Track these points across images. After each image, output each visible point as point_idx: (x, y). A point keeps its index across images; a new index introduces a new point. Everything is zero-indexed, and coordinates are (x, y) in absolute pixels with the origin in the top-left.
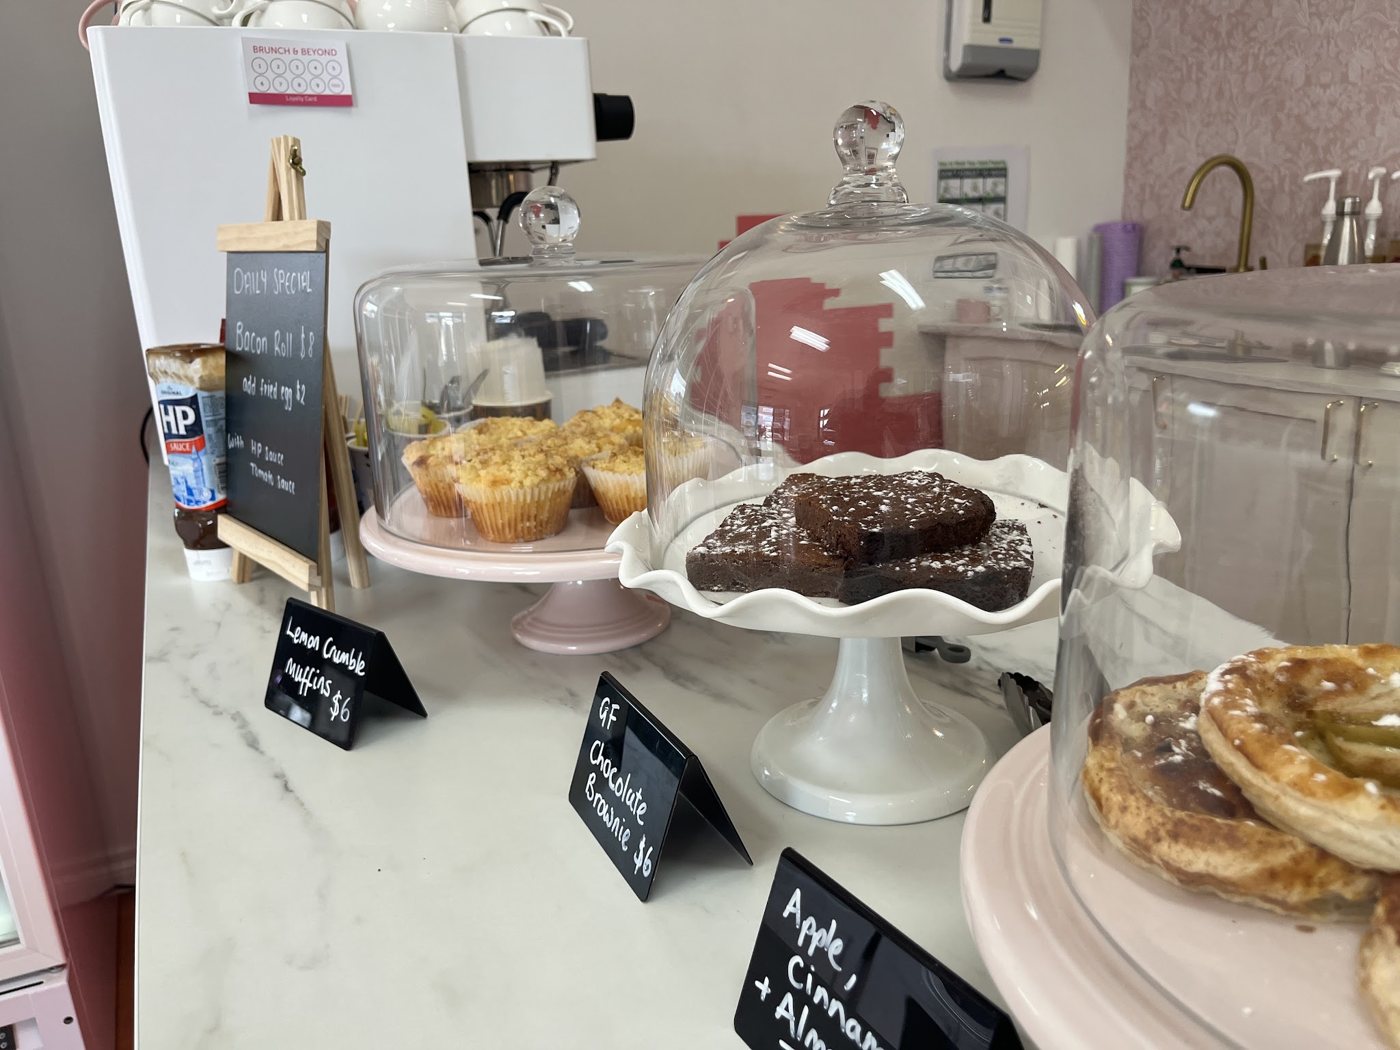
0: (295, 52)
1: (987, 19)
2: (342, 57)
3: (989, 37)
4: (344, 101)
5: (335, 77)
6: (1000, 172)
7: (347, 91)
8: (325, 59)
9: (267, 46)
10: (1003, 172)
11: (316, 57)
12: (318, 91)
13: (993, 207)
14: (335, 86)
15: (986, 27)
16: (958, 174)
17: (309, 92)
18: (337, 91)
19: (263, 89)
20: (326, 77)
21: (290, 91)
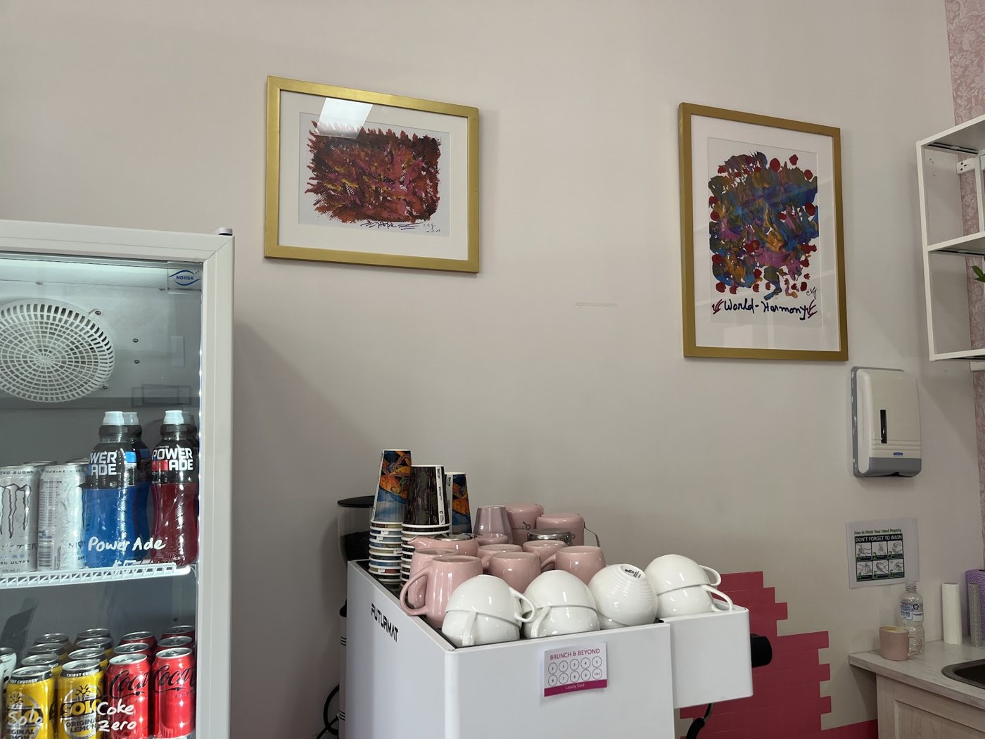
0: (575, 654)
1: (884, 441)
2: (603, 654)
3: (887, 452)
4: (601, 684)
5: (597, 668)
6: (897, 537)
7: (604, 677)
8: (591, 656)
9: (558, 653)
10: (900, 537)
11: (587, 655)
12: (586, 679)
13: (895, 561)
14: (597, 674)
15: (884, 446)
16: (868, 539)
17: (581, 681)
18: (597, 678)
19: (553, 685)
20: (591, 669)
21: (569, 682)
